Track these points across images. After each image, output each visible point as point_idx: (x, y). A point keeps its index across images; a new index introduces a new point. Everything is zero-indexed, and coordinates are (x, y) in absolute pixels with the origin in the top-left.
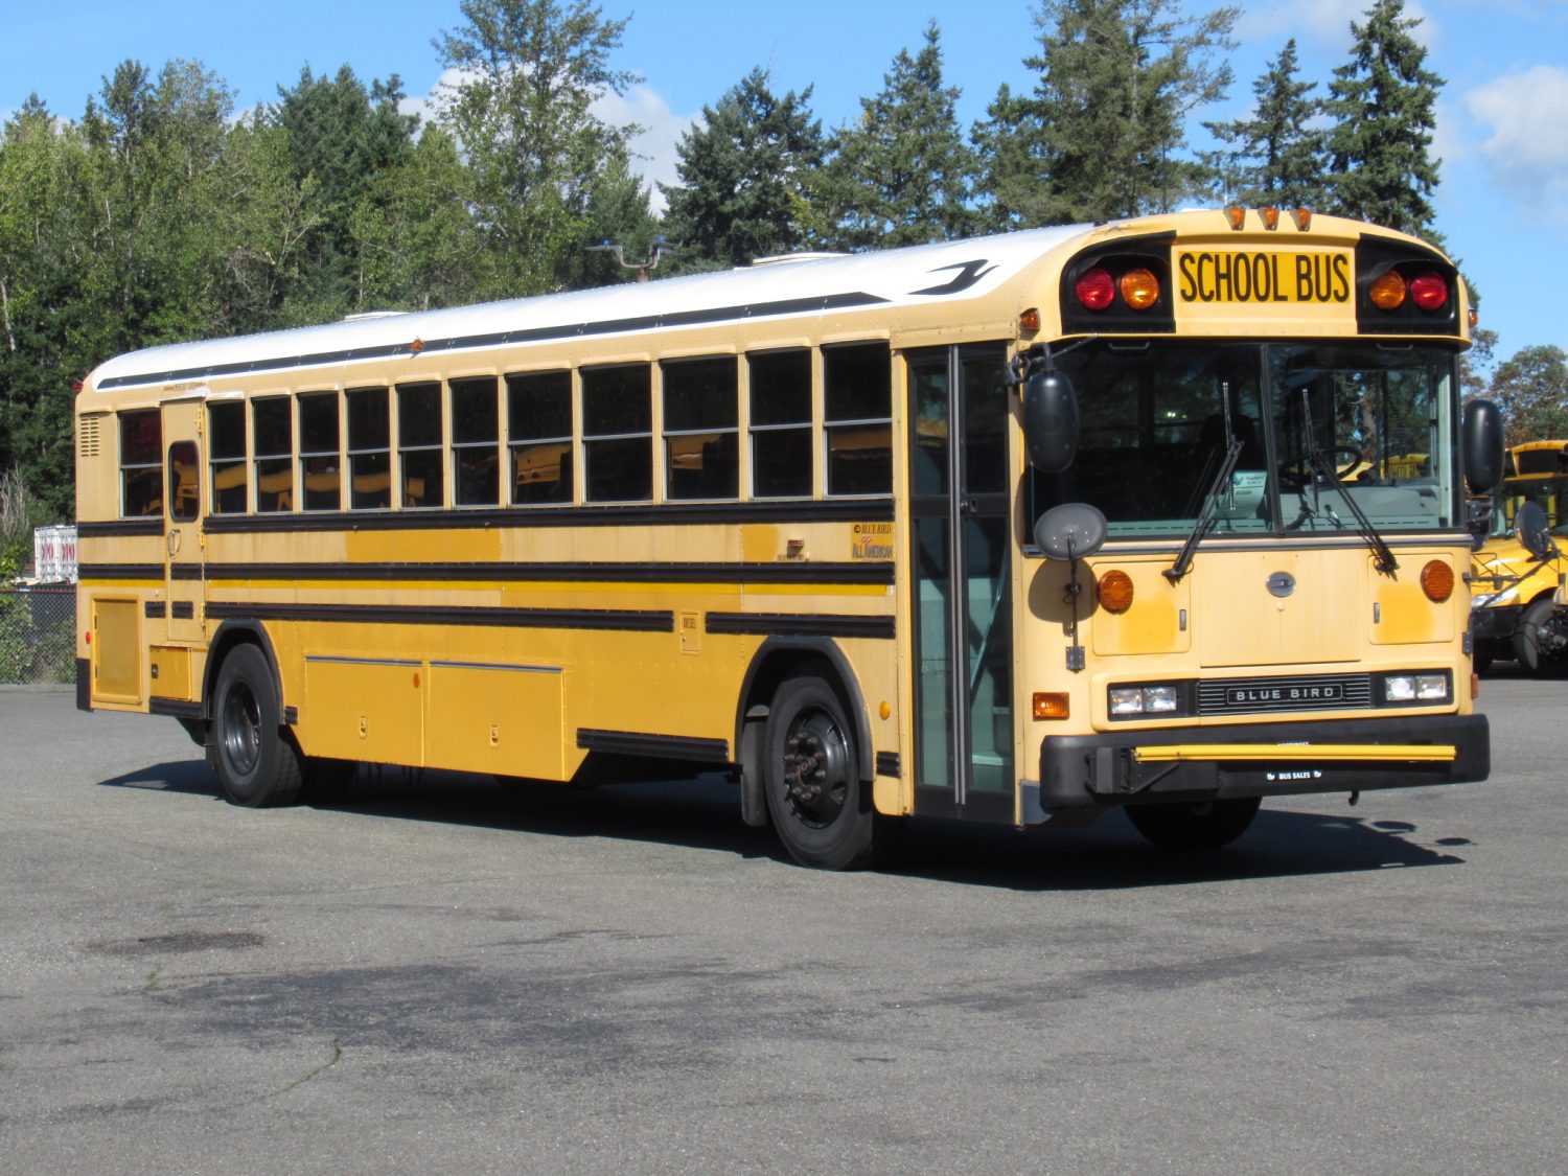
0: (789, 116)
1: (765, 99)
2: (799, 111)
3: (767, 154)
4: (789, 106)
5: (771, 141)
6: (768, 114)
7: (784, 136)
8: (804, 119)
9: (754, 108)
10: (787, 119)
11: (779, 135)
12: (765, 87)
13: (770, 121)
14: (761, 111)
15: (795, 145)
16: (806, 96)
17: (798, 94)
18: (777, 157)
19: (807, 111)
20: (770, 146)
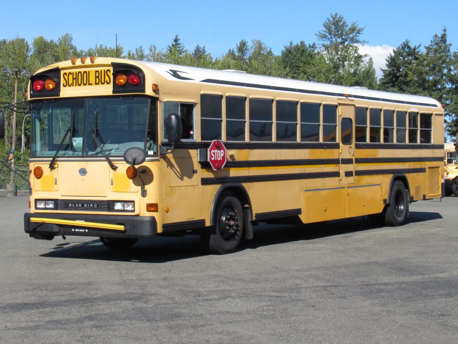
0: (415, 52)
1: (409, 47)
2: (417, 50)
3: (408, 61)
4: (415, 49)
5: (410, 58)
6: (409, 51)
7: (413, 57)
8: (418, 52)
9: (406, 49)
10: (414, 53)
11: (412, 56)
12: (409, 44)
13: (410, 53)
14: (407, 50)
15: (416, 59)
16: (419, 46)
17: (417, 46)
18: (411, 62)
19: (419, 50)
20: (409, 59)
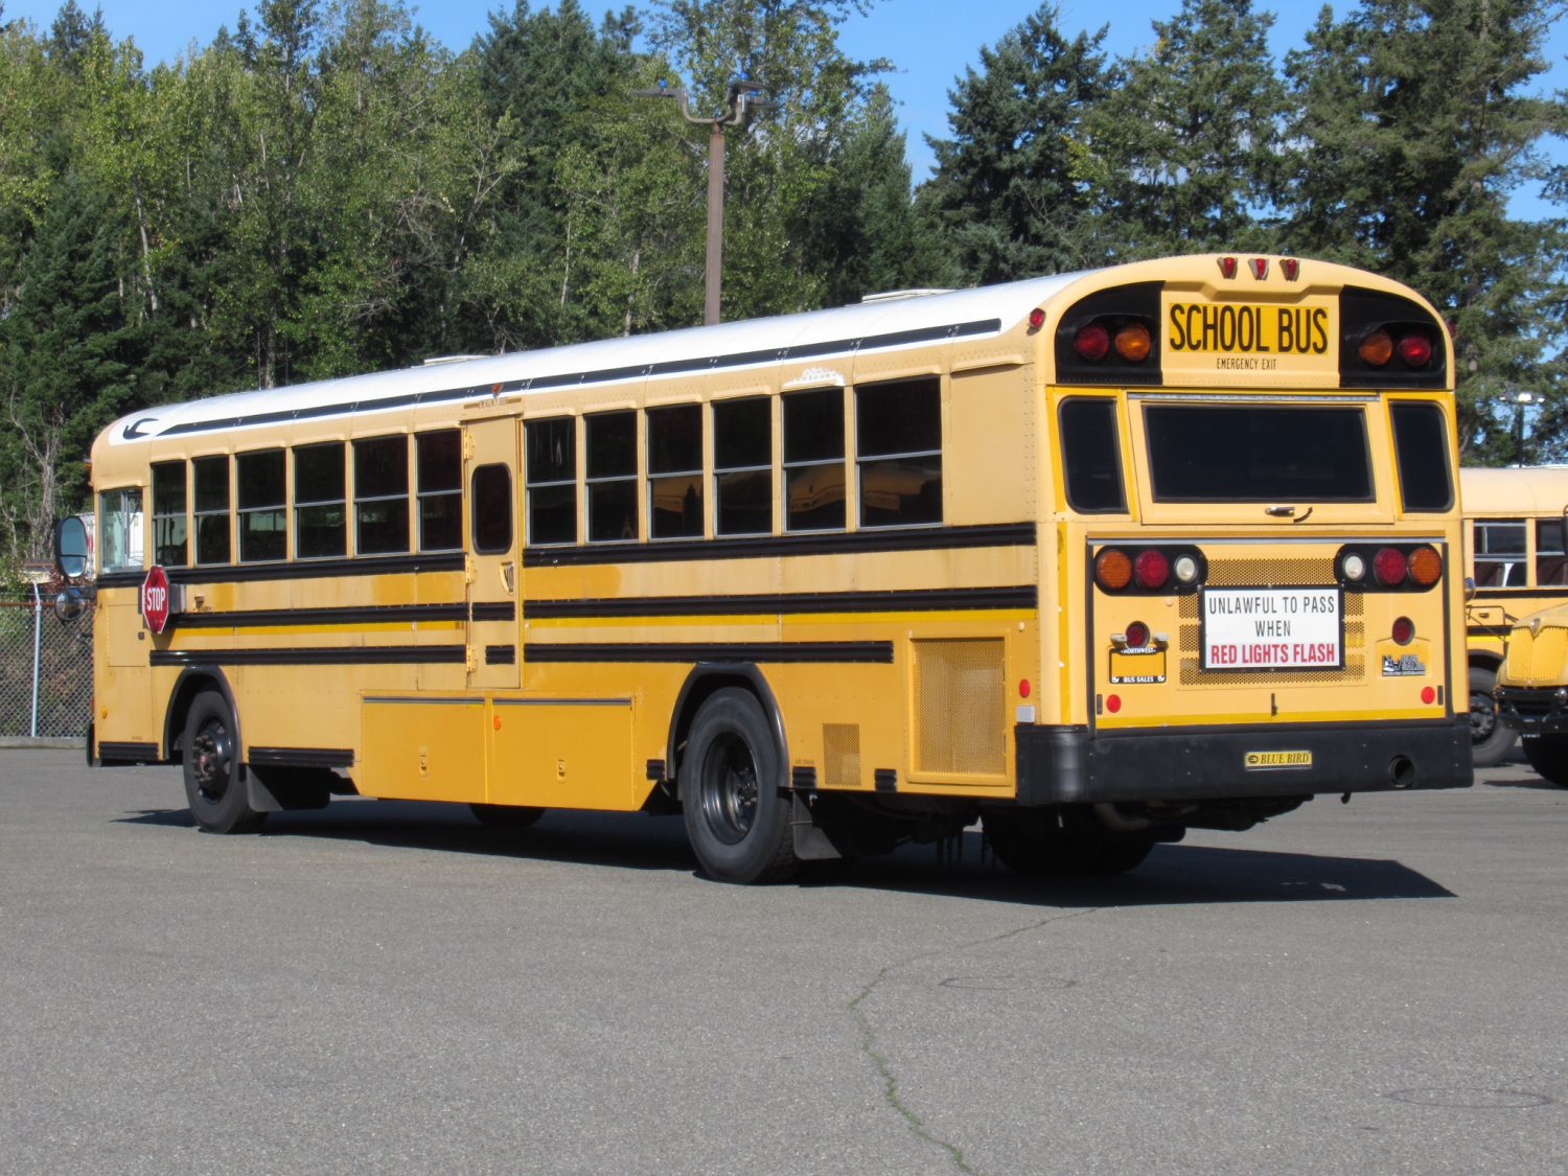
0: (1079, 61)
1: (1053, 40)
2: (1090, 55)
3: (1052, 104)
4: (1080, 49)
5: (1058, 89)
6: (1056, 58)
7: (1074, 83)
8: (1097, 63)
9: (1039, 50)
10: (1076, 65)
11: (1068, 81)
12: (1053, 27)
13: (1058, 65)
14: (1047, 54)
15: (1085, 93)
16: (1100, 37)
17: (1091, 34)
18: (1064, 108)
19: (1101, 54)
20: (1056, 94)
